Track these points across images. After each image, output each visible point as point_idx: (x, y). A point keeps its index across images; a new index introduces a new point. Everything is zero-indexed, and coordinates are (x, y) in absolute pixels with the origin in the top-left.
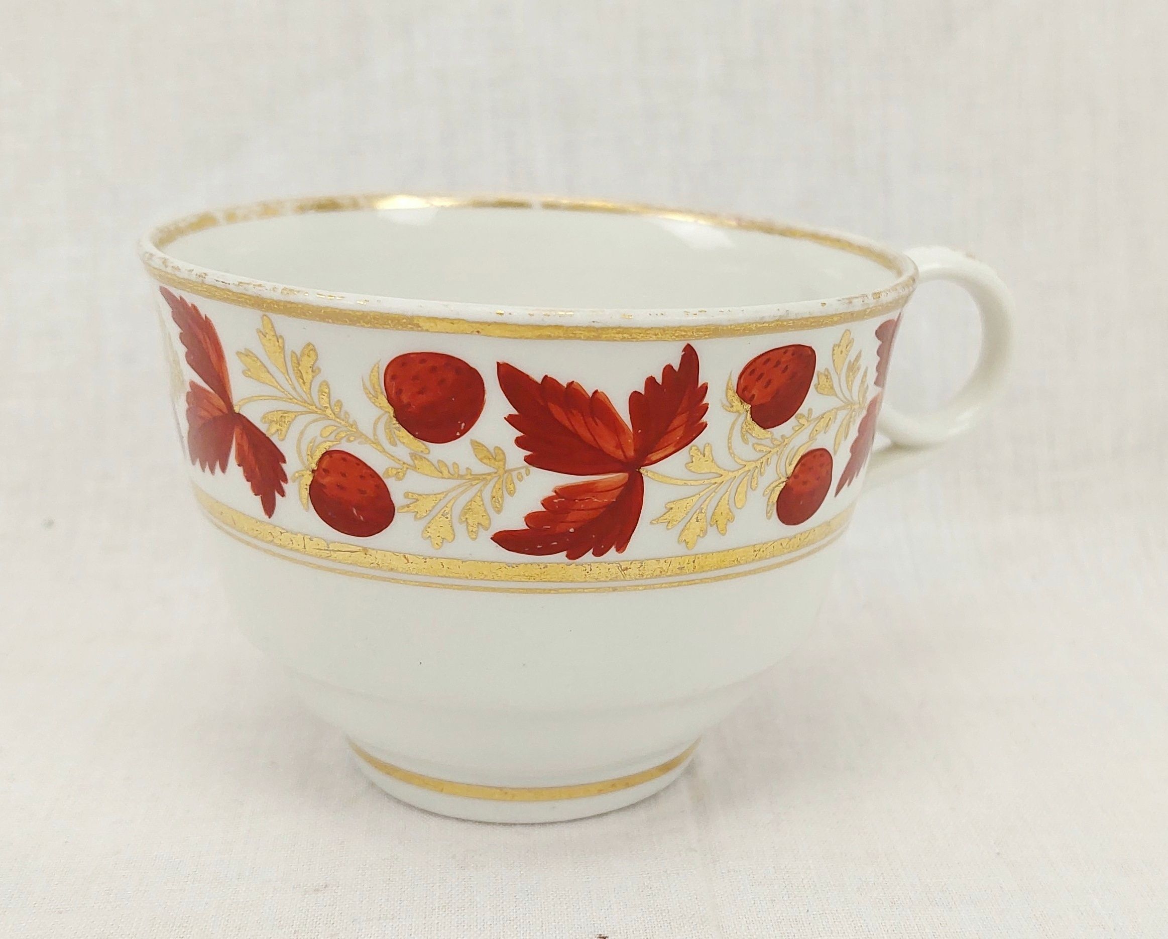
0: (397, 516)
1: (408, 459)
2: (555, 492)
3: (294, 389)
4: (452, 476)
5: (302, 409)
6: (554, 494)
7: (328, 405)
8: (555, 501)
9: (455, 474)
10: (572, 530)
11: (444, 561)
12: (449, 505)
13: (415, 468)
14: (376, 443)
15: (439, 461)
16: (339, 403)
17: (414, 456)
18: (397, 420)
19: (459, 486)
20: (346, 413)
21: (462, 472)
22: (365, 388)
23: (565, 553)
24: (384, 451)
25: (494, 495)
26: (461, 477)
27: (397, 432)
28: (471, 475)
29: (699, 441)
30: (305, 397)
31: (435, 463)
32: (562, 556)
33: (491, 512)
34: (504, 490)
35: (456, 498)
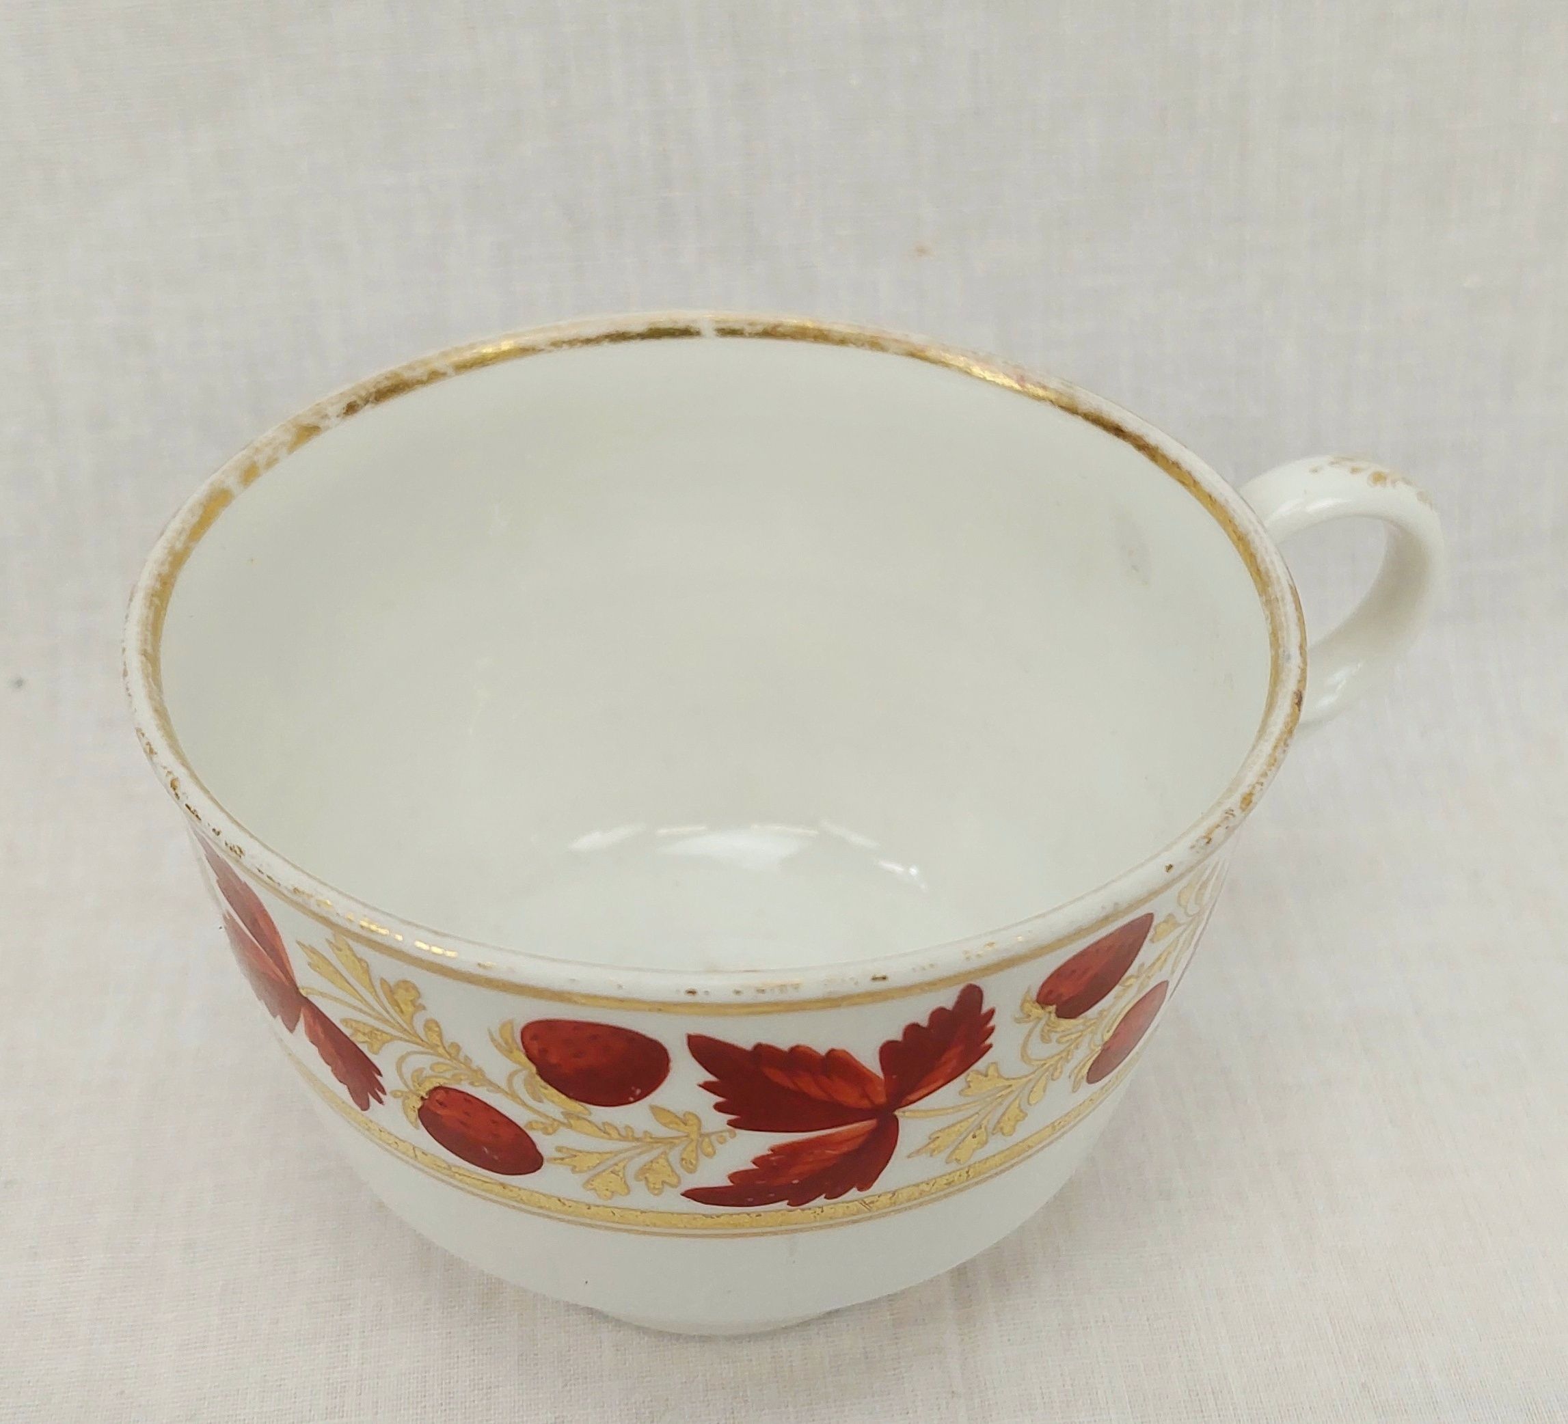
0: (545, 1164)
1: (561, 1118)
2: (772, 1150)
3: (388, 1012)
4: (624, 1138)
5: (401, 1035)
6: (770, 1152)
7: (439, 1044)
8: (773, 1158)
9: (627, 1135)
10: (795, 1182)
11: (615, 1211)
12: (622, 1165)
13: (570, 1126)
14: (513, 1096)
15: (604, 1124)
16: (457, 1047)
17: (567, 1115)
18: (542, 1077)
19: (635, 1148)
20: (466, 1057)
21: (639, 1134)
22: (493, 1040)
23: (787, 1202)
24: (524, 1104)
25: (684, 1156)
26: (638, 1140)
27: (545, 1091)
28: (651, 1138)
29: (981, 1065)
30: (405, 1026)
31: (600, 1125)
32: (783, 1205)
33: (680, 1171)
34: (699, 1151)
35: (632, 1158)
